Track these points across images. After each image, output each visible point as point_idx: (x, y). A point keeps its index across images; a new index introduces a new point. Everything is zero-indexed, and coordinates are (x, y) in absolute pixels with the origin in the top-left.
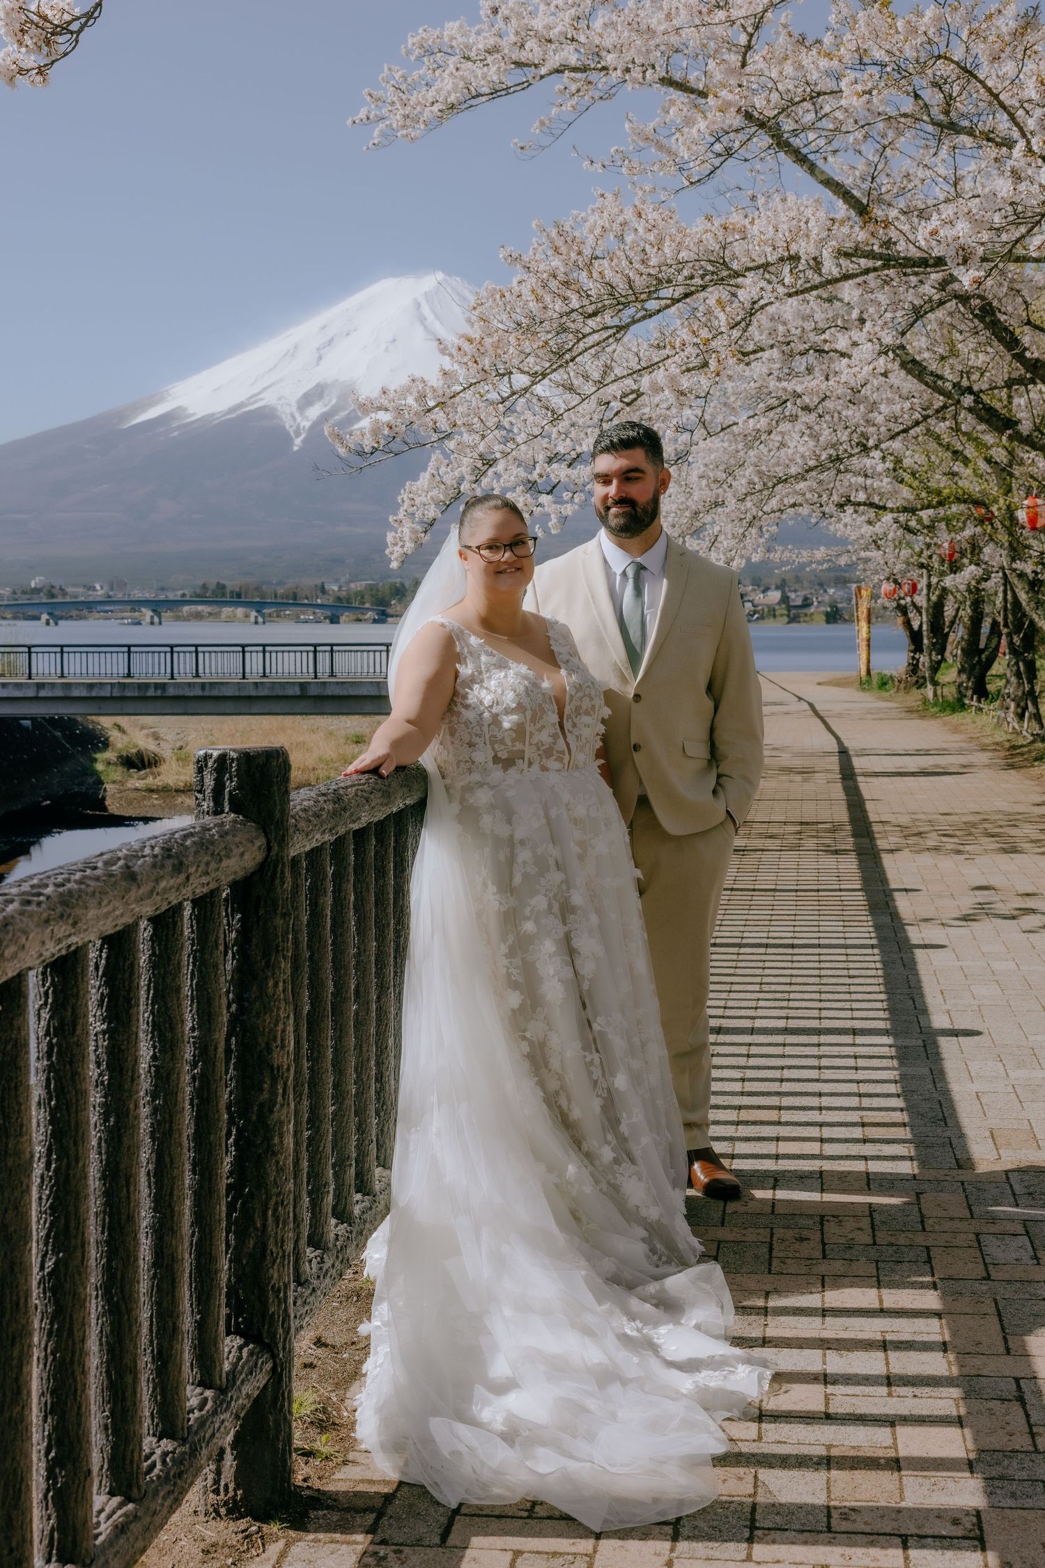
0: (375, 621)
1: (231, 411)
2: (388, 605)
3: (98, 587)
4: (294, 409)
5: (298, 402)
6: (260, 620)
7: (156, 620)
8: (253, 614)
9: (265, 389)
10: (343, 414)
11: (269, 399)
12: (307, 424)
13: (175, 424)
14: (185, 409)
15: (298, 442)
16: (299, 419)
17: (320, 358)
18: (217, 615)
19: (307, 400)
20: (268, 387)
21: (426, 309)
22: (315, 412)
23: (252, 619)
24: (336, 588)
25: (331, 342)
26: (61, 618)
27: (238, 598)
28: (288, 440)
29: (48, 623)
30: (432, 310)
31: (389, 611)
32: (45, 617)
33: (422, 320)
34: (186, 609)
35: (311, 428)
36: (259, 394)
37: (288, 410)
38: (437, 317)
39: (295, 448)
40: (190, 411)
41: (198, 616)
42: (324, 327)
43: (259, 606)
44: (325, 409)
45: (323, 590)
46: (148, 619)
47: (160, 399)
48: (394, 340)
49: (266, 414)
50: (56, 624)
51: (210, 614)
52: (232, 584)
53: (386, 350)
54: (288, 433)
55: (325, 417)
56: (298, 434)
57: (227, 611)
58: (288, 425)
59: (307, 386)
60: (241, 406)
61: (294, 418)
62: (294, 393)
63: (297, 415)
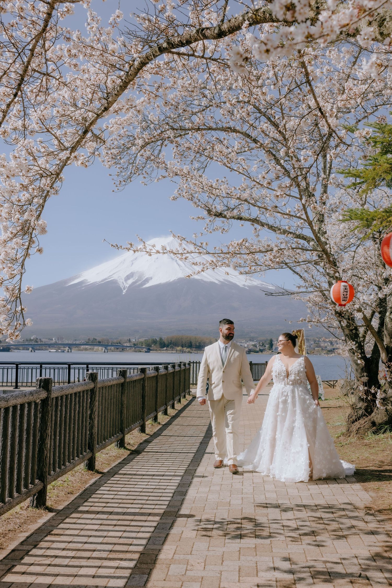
0: (146, 352)
1: (102, 281)
2: (151, 346)
3: (54, 339)
4: (123, 280)
5: (125, 278)
6: (106, 351)
7: (70, 350)
8: (104, 349)
9: (114, 274)
10: (140, 282)
11: (115, 277)
12: (128, 286)
13: (84, 285)
14: (87, 280)
15: (124, 291)
16: (125, 284)
17: (133, 264)
18: (93, 349)
19: (128, 278)
22: (130, 281)
23: (103, 351)
24: (134, 340)
25: (136, 259)
26: (36, 350)
27: (100, 344)
28: (122, 291)
29: (31, 351)
31: (151, 348)
32: (30, 349)
34: (82, 347)
36: (112, 275)
37: (121, 281)
39: (124, 294)
40: (89, 281)
41: (86, 349)
43: (106, 346)
44: (134, 281)
45: (130, 341)
46: (67, 350)
47: (79, 277)
49: (114, 282)
50: (34, 351)
51: (90, 349)
52: (99, 339)
53: (155, 261)
54: (121, 288)
55: (134, 283)
56: (124, 289)
57: (96, 348)
58: (121, 286)
59: (128, 273)
60: (106, 279)
61: (123, 283)
62: (123, 275)
63: (124, 283)
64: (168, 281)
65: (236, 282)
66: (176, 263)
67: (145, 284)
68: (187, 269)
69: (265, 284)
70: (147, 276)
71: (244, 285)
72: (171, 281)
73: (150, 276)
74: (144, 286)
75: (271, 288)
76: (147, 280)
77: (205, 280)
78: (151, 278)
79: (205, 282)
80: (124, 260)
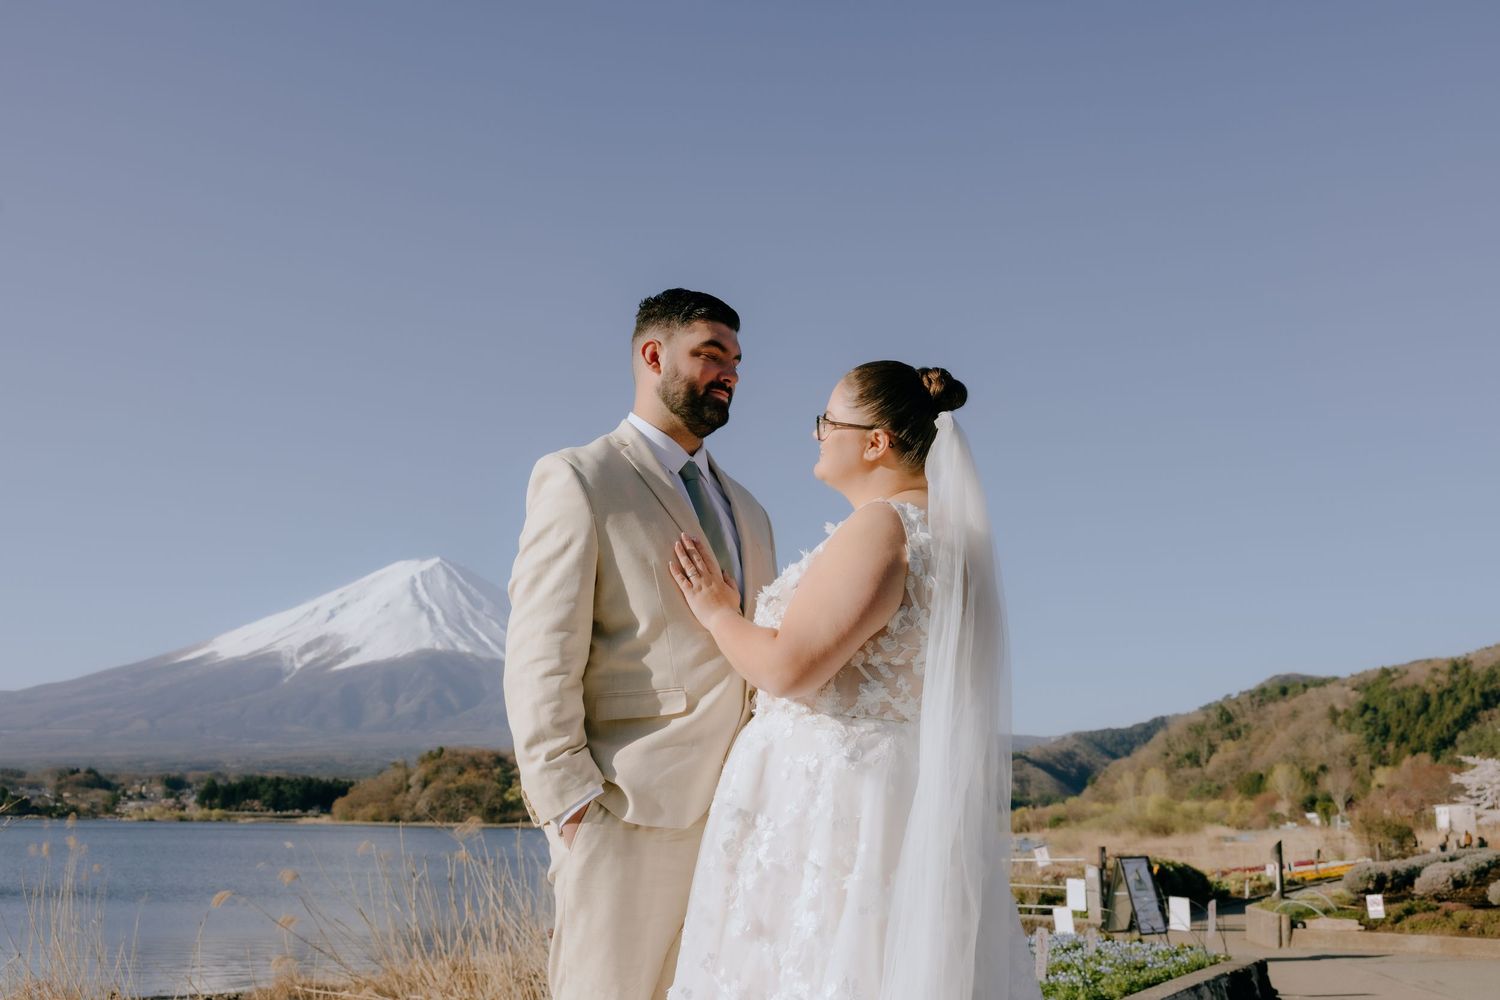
4: (294, 655)
5: (300, 649)
9: (281, 640)
10: (329, 658)
11: (279, 647)
12: (300, 666)
13: (205, 664)
14: (217, 653)
15: (286, 680)
17: (331, 618)
19: (307, 648)
20: (284, 638)
21: (419, 584)
22: (308, 657)
25: (343, 606)
28: (281, 677)
30: (424, 584)
33: (414, 591)
35: (302, 669)
36: (277, 642)
37: (289, 656)
38: (426, 589)
39: (282, 686)
40: (219, 655)
42: (341, 595)
44: (317, 656)
47: (204, 646)
48: (387, 605)
49: (276, 657)
53: (379, 612)
54: (282, 673)
55: (316, 660)
56: (289, 674)
58: (286, 664)
59: (312, 636)
60: (260, 650)
61: (292, 660)
62: (298, 642)
63: (296, 660)
64: (391, 656)
66: (424, 619)
67: (339, 662)
68: (448, 631)
70: (347, 646)
72: (400, 655)
73: (358, 645)
74: (335, 669)
76: (346, 655)
77: (482, 654)
78: (357, 650)
79: (478, 659)
80: (316, 609)
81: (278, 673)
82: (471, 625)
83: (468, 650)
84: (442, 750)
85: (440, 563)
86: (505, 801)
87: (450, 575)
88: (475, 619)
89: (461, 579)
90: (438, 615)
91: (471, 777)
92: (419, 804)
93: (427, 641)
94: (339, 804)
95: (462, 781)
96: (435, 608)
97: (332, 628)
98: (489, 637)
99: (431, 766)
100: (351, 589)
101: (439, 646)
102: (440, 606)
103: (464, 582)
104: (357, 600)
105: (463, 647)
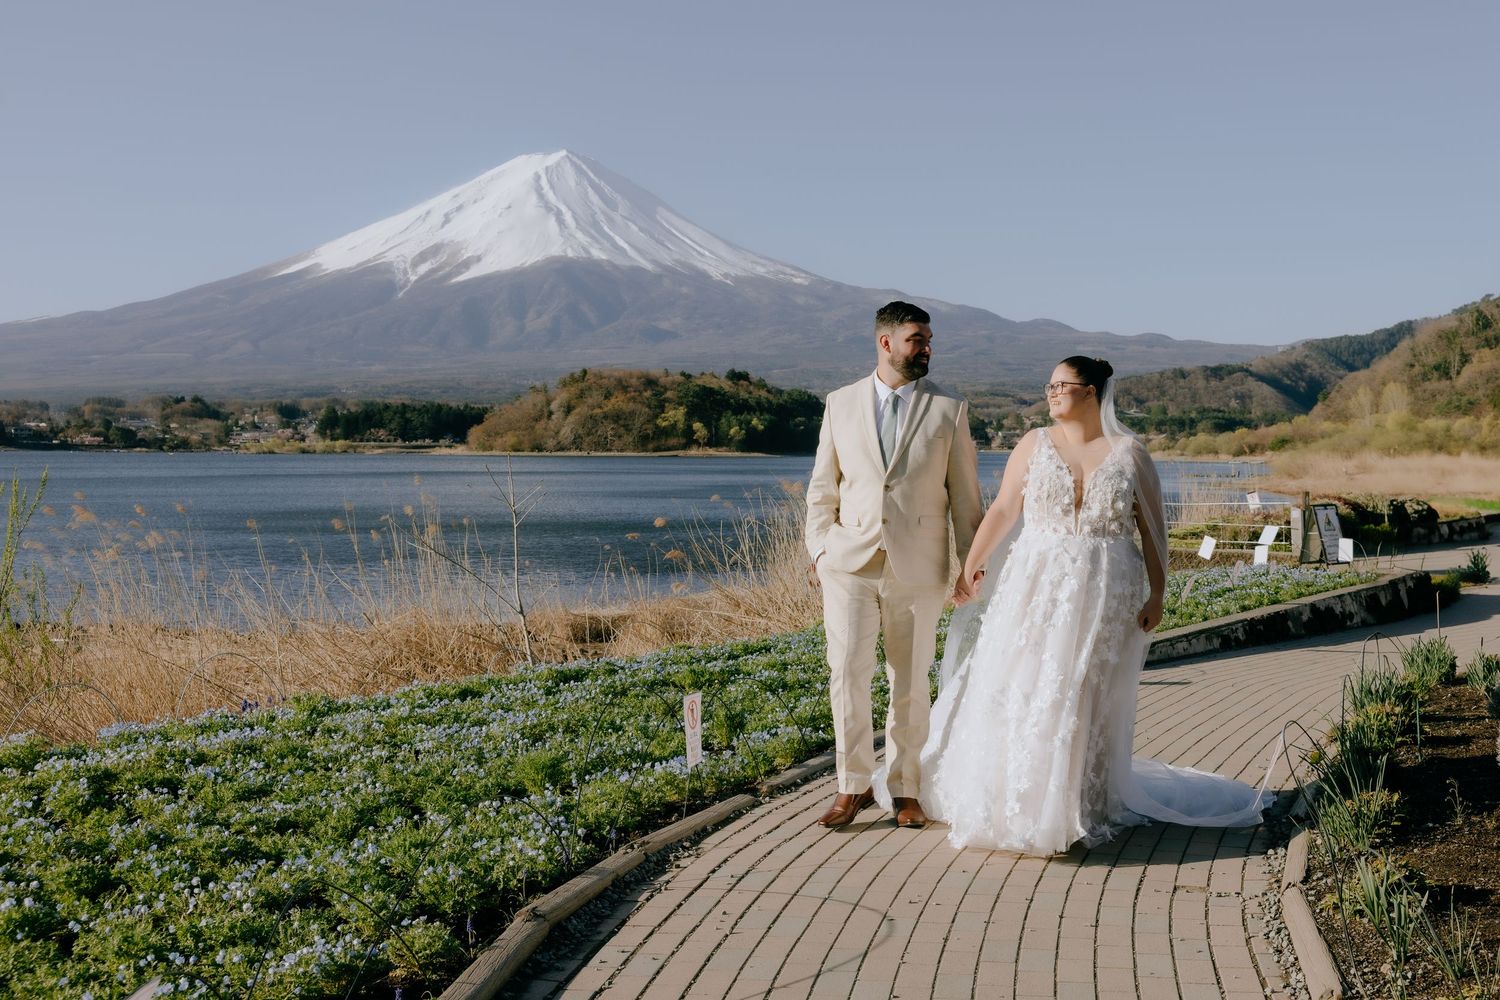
1: (359, 265)
4: (408, 265)
5: (414, 259)
9: (391, 248)
10: (449, 268)
11: (391, 257)
12: (415, 279)
14: (321, 265)
15: (400, 295)
16: (409, 273)
17: (446, 222)
19: (422, 257)
20: (395, 247)
21: (544, 182)
22: (424, 268)
25: (459, 208)
28: (394, 291)
30: (550, 182)
33: (539, 190)
35: (416, 281)
36: (387, 251)
37: (402, 267)
38: (552, 187)
39: (397, 300)
40: (324, 267)
42: (456, 196)
44: (434, 266)
47: (306, 257)
48: (510, 207)
49: (388, 268)
53: (500, 216)
54: (396, 285)
55: (433, 271)
56: (404, 287)
58: (400, 276)
59: (426, 245)
60: (369, 261)
61: (405, 272)
62: (411, 250)
63: (409, 270)
64: (518, 264)
65: (706, 267)
66: (552, 222)
67: (460, 273)
68: (579, 235)
69: (788, 270)
70: (467, 254)
71: (726, 275)
72: (526, 264)
73: (479, 253)
74: (454, 280)
75: (798, 281)
76: (466, 265)
77: (620, 261)
78: (479, 259)
79: (616, 267)
80: (428, 213)
81: (391, 287)
82: (606, 229)
83: (604, 257)
84: (585, 372)
85: (567, 157)
86: (657, 427)
87: (580, 171)
88: (610, 221)
89: (592, 175)
90: (568, 217)
91: (618, 402)
92: (562, 433)
93: (557, 248)
94: (475, 433)
95: (610, 405)
96: (564, 209)
97: (449, 234)
98: (629, 244)
99: (574, 390)
100: (466, 189)
101: (570, 254)
102: (570, 208)
103: (597, 180)
104: (475, 202)
105: (597, 254)
